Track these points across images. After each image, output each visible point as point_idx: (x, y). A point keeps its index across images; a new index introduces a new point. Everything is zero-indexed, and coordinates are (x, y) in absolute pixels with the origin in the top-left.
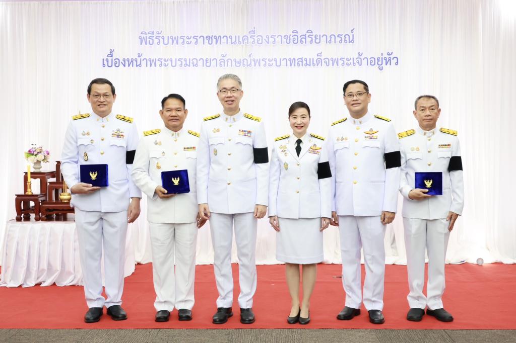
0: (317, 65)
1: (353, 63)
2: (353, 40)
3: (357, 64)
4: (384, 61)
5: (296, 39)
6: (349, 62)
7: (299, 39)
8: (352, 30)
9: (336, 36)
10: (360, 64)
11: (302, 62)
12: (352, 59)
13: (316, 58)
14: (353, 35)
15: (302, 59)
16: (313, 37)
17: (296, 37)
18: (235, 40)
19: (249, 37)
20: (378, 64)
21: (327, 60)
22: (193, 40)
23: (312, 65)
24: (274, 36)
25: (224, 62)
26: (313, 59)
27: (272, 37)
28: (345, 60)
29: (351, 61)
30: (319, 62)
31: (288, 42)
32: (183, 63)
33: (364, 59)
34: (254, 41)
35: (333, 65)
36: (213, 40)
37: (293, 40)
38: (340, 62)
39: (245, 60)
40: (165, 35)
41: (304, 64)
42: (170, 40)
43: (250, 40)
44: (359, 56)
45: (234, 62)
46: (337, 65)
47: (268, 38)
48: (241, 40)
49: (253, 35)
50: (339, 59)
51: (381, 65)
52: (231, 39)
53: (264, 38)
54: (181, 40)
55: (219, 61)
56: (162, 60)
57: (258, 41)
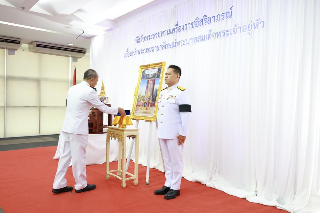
0: (208, 39)
1: (231, 33)
2: (231, 15)
3: (233, 33)
4: (253, 27)
5: (198, 23)
6: (228, 33)
7: (199, 22)
8: (231, 8)
9: (221, 15)
10: (235, 33)
11: (200, 38)
12: (230, 30)
13: (208, 34)
14: (232, 11)
15: (200, 37)
16: (207, 20)
17: (197, 22)
18: (169, 32)
19: (175, 28)
20: (248, 30)
21: (214, 34)
22: (153, 36)
23: (205, 39)
24: (187, 24)
25: (164, 46)
26: (206, 35)
27: (185, 26)
28: (225, 32)
29: (230, 32)
30: (210, 37)
31: (193, 27)
32: (149, 50)
33: (238, 29)
34: (177, 31)
35: (218, 37)
36: (160, 34)
37: (196, 25)
38: (222, 34)
39: (173, 43)
40: (144, 36)
41: (201, 40)
42: (145, 38)
43: (176, 30)
44: (235, 27)
45: (168, 46)
46: (221, 37)
47: (184, 27)
48: (172, 32)
49: (177, 26)
50: (222, 32)
51: (250, 30)
52: (167, 31)
53: (182, 27)
54: (149, 38)
55: (162, 47)
56: (142, 50)
57: (179, 30)
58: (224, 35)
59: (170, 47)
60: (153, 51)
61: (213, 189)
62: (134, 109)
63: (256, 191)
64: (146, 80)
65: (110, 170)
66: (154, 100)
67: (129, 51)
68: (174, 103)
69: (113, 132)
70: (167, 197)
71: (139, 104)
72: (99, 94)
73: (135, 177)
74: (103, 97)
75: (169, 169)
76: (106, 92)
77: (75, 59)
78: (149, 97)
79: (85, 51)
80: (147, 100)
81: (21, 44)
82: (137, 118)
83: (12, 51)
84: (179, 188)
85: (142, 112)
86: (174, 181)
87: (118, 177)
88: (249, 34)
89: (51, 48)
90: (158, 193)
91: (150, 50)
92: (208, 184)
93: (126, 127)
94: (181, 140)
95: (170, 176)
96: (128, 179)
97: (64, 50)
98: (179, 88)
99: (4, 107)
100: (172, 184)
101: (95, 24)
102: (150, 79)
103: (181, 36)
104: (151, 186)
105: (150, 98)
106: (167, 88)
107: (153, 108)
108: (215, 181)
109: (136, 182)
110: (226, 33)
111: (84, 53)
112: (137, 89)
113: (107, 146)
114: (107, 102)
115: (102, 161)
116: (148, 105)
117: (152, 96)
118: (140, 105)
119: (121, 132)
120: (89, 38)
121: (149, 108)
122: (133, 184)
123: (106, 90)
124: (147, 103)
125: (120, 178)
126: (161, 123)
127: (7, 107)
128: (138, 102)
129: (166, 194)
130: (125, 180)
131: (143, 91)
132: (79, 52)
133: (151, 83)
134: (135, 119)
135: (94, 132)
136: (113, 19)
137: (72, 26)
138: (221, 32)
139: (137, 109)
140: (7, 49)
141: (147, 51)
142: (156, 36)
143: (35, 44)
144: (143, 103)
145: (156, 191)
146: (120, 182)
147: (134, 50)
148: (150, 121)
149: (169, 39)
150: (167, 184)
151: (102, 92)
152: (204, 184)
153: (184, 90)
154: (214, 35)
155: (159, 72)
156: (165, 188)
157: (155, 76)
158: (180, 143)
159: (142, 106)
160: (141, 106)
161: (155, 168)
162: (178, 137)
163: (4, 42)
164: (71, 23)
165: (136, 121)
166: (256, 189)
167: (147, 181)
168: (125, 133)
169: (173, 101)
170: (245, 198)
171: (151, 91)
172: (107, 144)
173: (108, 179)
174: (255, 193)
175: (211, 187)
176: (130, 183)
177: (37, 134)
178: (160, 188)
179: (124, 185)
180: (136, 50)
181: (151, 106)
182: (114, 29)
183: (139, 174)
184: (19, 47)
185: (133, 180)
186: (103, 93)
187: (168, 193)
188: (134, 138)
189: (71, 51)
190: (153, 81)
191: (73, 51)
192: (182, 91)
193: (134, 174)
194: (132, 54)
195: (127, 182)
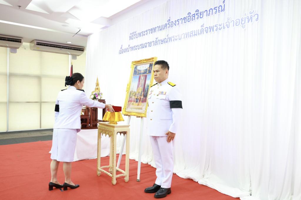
0: (201, 34)
1: (224, 27)
2: (224, 9)
3: (226, 27)
4: (247, 20)
5: (190, 18)
6: (221, 27)
7: (191, 17)
8: (224, 1)
9: (213, 9)
10: (228, 27)
11: (192, 33)
12: (223, 24)
13: (200, 28)
14: (224, 5)
16: (199, 14)
17: (189, 17)
18: (161, 28)
19: (167, 24)
20: (242, 24)
21: (207, 29)
22: (146, 33)
23: (197, 34)
24: (179, 20)
25: (156, 42)
26: (199, 30)
27: (177, 21)
28: (218, 26)
29: (222, 26)
30: (202, 32)
31: (185, 22)
32: (142, 46)
33: (231, 22)
34: (169, 26)
35: (210, 32)
36: (153, 30)
37: (188, 20)
38: (215, 28)
39: (165, 39)
40: (137, 33)
41: (193, 34)
42: (138, 35)
43: (168, 26)
44: (228, 20)
45: (160, 41)
46: (213, 31)
47: (176, 22)
48: (164, 27)
49: (169, 22)
50: (214, 26)
51: (244, 24)
52: (160, 27)
53: (174, 22)
54: (142, 34)
55: (154, 43)
56: (135, 47)
57: (171, 25)
58: (216, 30)
59: (162, 43)
60: (146, 47)
61: (206, 187)
62: (126, 105)
63: (250, 191)
64: (138, 76)
65: (101, 166)
66: (145, 96)
67: (123, 48)
68: (165, 99)
69: (104, 128)
70: (157, 195)
71: (131, 100)
72: (94, 90)
73: (126, 173)
74: (97, 93)
75: (159, 167)
76: (100, 88)
77: (74, 57)
78: (140, 93)
79: (83, 49)
80: (139, 96)
81: (22, 43)
82: (129, 114)
83: (14, 50)
84: (170, 187)
85: (134, 108)
86: (165, 179)
87: (109, 174)
88: (243, 27)
89: (51, 46)
90: (148, 191)
91: (143, 46)
92: (200, 182)
93: (117, 123)
94: (170, 137)
95: (161, 173)
96: (119, 176)
97: (63, 48)
98: (169, 84)
99: (6, 103)
100: (162, 182)
101: (92, 22)
102: (142, 75)
103: (173, 32)
104: (142, 183)
105: (141, 94)
106: (157, 84)
107: (145, 104)
108: (207, 178)
109: (127, 179)
110: (219, 27)
111: (83, 51)
112: (129, 85)
113: (98, 142)
114: (101, 98)
115: (95, 157)
116: (140, 101)
117: (144, 92)
118: (132, 101)
119: (112, 128)
120: (86, 36)
121: (141, 103)
122: (124, 181)
123: (100, 86)
124: (138, 99)
125: (111, 175)
126: (151, 120)
127: (10, 102)
128: (130, 97)
129: (156, 193)
130: (115, 176)
131: (135, 87)
132: (78, 50)
133: (143, 78)
134: (127, 115)
135: (87, 128)
136: (108, 17)
137: (69, 24)
138: (213, 26)
139: (129, 105)
140: (9, 47)
141: (140, 48)
142: (148, 32)
143: (36, 42)
144: (135, 99)
145: (146, 189)
146: (110, 179)
147: (127, 47)
148: (142, 117)
149: (161, 35)
150: (157, 182)
151: (97, 88)
152: (197, 181)
153: (174, 85)
154: (206, 30)
155: (151, 67)
156: (155, 186)
157: (147, 71)
158: (169, 140)
159: (134, 101)
160: (133, 102)
161: (148, 164)
162: (168, 134)
163: (5, 40)
164: (66, 21)
165: (128, 116)
166: (250, 188)
167: (138, 178)
168: (115, 129)
169: (163, 97)
170: (239, 198)
171: (143, 86)
172: (98, 140)
173: (99, 175)
174: (249, 193)
175: (203, 185)
176: (120, 180)
177: (38, 128)
178: (150, 186)
179: (114, 182)
180: (129, 47)
181: (143, 102)
182: (109, 27)
183: (130, 170)
184: (20, 45)
185: (124, 177)
186: (98, 89)
187: (159, 191)
188: (125, 135)
189: (70, 49)
190: (145, 77)
191: (72, 49)
192: (173, 86)
193: (125, 171)
194: (126, 50)
195: (117, 179)
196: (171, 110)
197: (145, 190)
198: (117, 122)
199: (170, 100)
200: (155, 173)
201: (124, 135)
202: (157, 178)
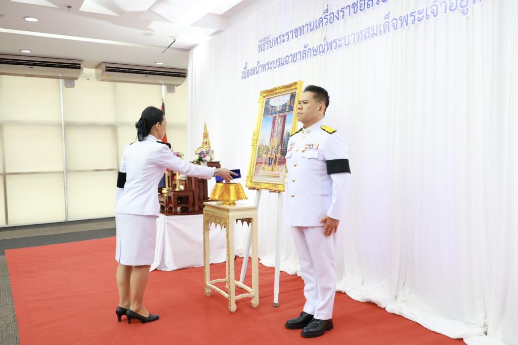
0: (384, 32)
1: (427, 15)
3: (431, 15)
5: (364, 3)
6: (421, 16)
7: (366, 2)
10: (435, 14)
11: (369, 32)
12: (425, 10)
13: (383, 21)
15: (369, 29)
18: (313, 27)
19: (323, 18)
20: (461, 7)
21: (395, 21)
22: (286, 37)
23: (378, 33)
24: (343, 8)
25: (305, 53)
26: (380, 25)
27: (341, 11)
28: (416, 14)
29: (424, 14)
30: (386, 29)
31: (355, 11)
32: (281, 63)
33: (440, 5)
34: (327, 22)
35: (401, 27)
36: (298, 32)
37: (360, 7)
38: (411, 19)
39: (321, 47)
40: (271, 39)
41: (371, 34)
42: (274, 42)
43: (325, 21)
44: (434, 2)
45: (312, 51)
46: (407, 25)
47: (338, 13)
48: (318, 25)
49: (326, 14)
50: (409, 15)
51: (465, 6)
52: (311, 25)
53: (336, 14)
54: (279, 40)
55: (302, 54)
56: (269, 64)
57: (330, 20)
58: (413, 22)
59: (315, 53)
60: (287, 63)
61: (400, 317)
62: (252, 169)
63: (485, 325)
64: (271, 117)
65: (211, 279)
66: (284, 153)
67: (249, 68)
68: (316, 157)
69: (213, 212)
70: (305, 333)
71: (260, 161)
72: (201, 146)
73: (253, 292)
74: (204, 150)
75: (311, 282)
76: (210, 142)
77: (171, 88)
78: (276, 148)
79: (185, 73)
80: (273, 153)
81: (83, 69)
82: (257, 187)
83: (70, 82)
84: (330, 317)
85: (265, 175)
86: (321, 304)
87: (223, 293)
88: (463, 13)
89: (130, 72)
90: (292, 326)
91: (283, 62)
92: (390, 308)
93: (234, 204)
94: (330, 226)
95: (314, 292)
96: (240, 296)
97: (150, 74)
98: (324, 130)
99: (63, 172)
100: (317, 308)
101: (193, 25)
102: (277, 115)
103: (334, 31)
104: (282, 310)
105: (277, 150)
106: (301, 130)
107: (283, 167)
108: (403, 301)
109: (255, 302)
110: (417, 16)
111: (184, 76)
112: (256, 135)
113: (204, 237)
114: (211, 159)
115: (200, 263)
116: (275, 162)
117: (281, 146)
118: (262, 163)
119: (225, 213)
120: (187, 50)
121: (277, 167)
122: (250, 306)
123: (211, 138)
124: (272, 159)
125: (226, 295)
126: (293, 196)
127: (67, 172)
128: (259, 156)
129: (305, 328)
130: (233, 298)
131: (266, 138)
132: (176, 76)
133: (279, 121)
134: (254, 189)
136: (221, 12)
137: (154, 31)
138: (407, 15)
139: (257, 170)
140: (63, 78)
141: (277, 65)
142: (290, 35)
143: (104, 66)
144: (267, 159)
145: (289, 323)
146: (226, 302)
147: (255, 65)
148: (279, 192)
149: (313, 39)
150: (308, 309)
151: (205, 141)
152: (383, 307)
153: (334, 132)
154: (393, 23)
155: (292, 100)
156: (304, 316)
157: (286, 108)
158: (328, 233)
159: (266, 163)
160: (263, 165)
161: (296, 275)
162: (325, 221)
163: (55, 67)
164: (150, 27)
165: (256, 191)
166: (485, 321)
167: (276, 301)
168: (230, 214)
170: (462, 339)
171: (280, 136)
172: (204, 234)
173: (208, 295)
174: (483, 330)
175: (394, 314)
176: (244, 304)
179: (233, 307)
180: (259, 65)
181: (280, 163)
182: (223, 31)
183: (261, 287)
184: (80, 73)
185: (250, 299)
186: (206, 143)
187: (310, 325)
188: (250, 224)
189: (163, 75)
190: (283, 117)
191: (165, 75)
192: (331, 133)
193: (251, 288)
194: (254, 71)
195: (237, 302)
196: (330, 178)
197: (287, 323)
198: (235, 202)
199: (327, 160)
200: (303, 293)
201: (248, 224)
202: (307, 302)
